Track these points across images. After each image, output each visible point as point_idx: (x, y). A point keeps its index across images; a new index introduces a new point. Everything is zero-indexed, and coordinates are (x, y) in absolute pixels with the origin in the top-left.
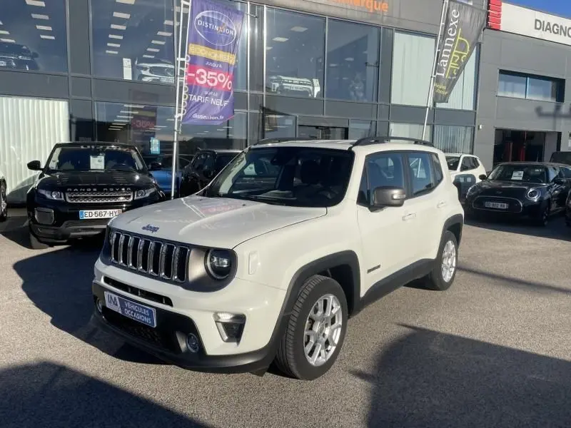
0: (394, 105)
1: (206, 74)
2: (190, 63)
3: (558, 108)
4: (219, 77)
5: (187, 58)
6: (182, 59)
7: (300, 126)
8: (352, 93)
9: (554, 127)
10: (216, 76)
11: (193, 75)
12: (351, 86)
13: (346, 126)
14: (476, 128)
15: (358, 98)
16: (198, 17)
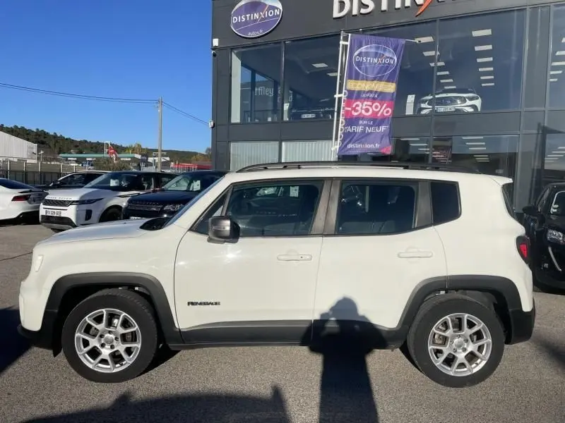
1: (361, 105)
2: (348, 98)
4: (374, 106)
5: (345, 94)
6: (340, 96)
10: (371, 106)
11: (350, 109)
16: (356, 54)
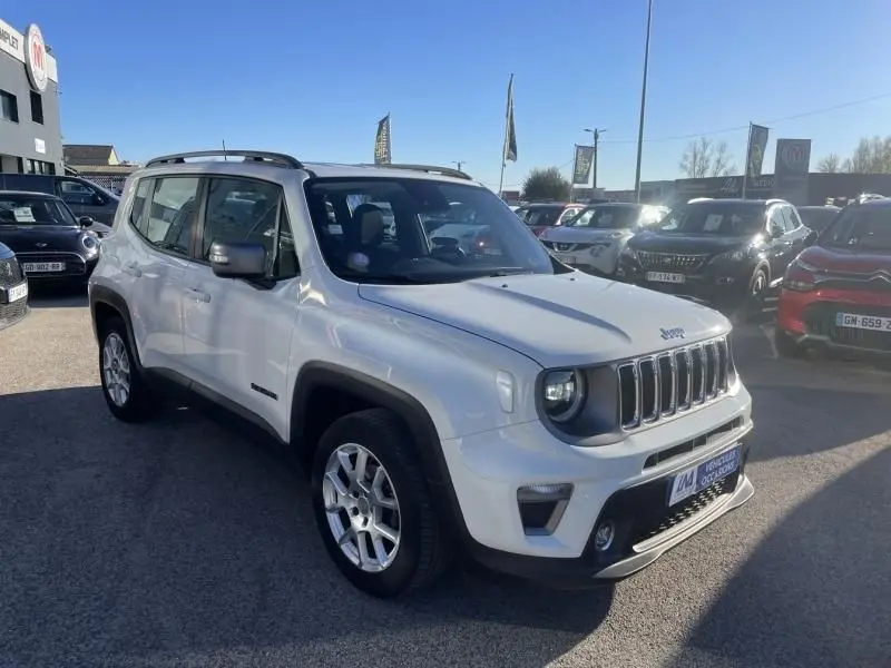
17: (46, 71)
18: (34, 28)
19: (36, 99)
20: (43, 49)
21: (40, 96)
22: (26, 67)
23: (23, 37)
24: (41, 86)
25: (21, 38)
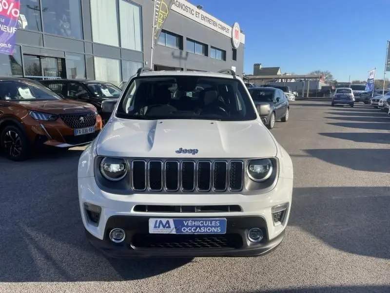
0: (95, 43)
3: (181, 53)
7: (24, 54)
8: (63, 31)
9: (180, 65)
12: (60, 25)
13: (63, 57)
14: (145, 64)
15: (67, 34)
17: (240, 40)
18: (236, 24)
19: (234, 51)
20: (240, 31)
21: (236, 50)
22: (232, 39)
23: (231, 28)
24: (237, 46)
25: (230, 28)
